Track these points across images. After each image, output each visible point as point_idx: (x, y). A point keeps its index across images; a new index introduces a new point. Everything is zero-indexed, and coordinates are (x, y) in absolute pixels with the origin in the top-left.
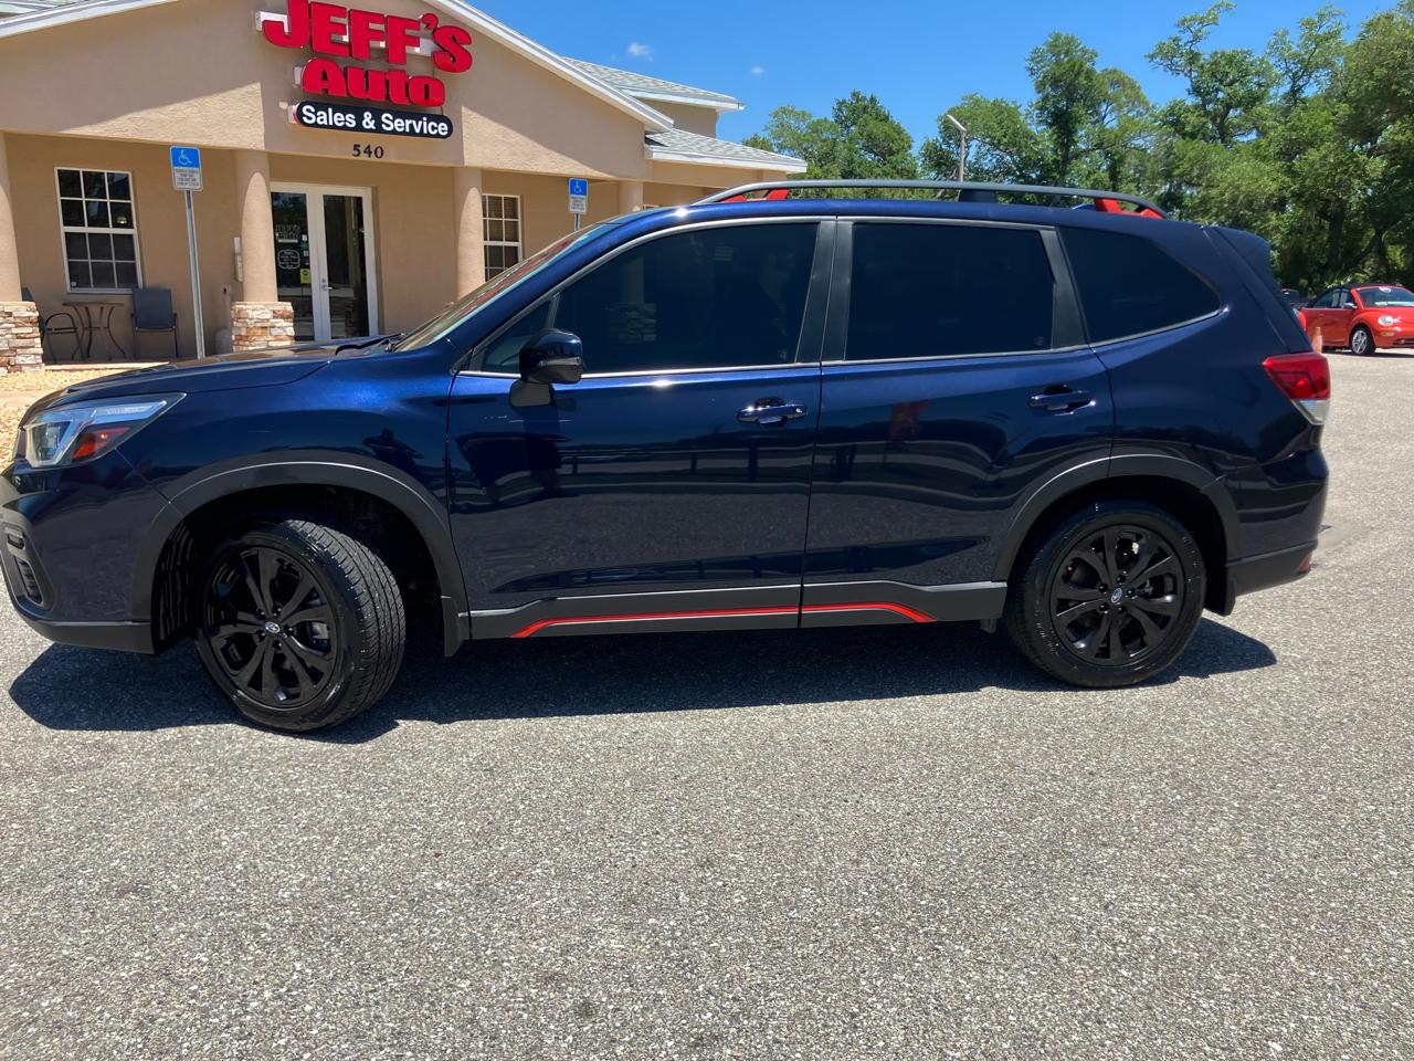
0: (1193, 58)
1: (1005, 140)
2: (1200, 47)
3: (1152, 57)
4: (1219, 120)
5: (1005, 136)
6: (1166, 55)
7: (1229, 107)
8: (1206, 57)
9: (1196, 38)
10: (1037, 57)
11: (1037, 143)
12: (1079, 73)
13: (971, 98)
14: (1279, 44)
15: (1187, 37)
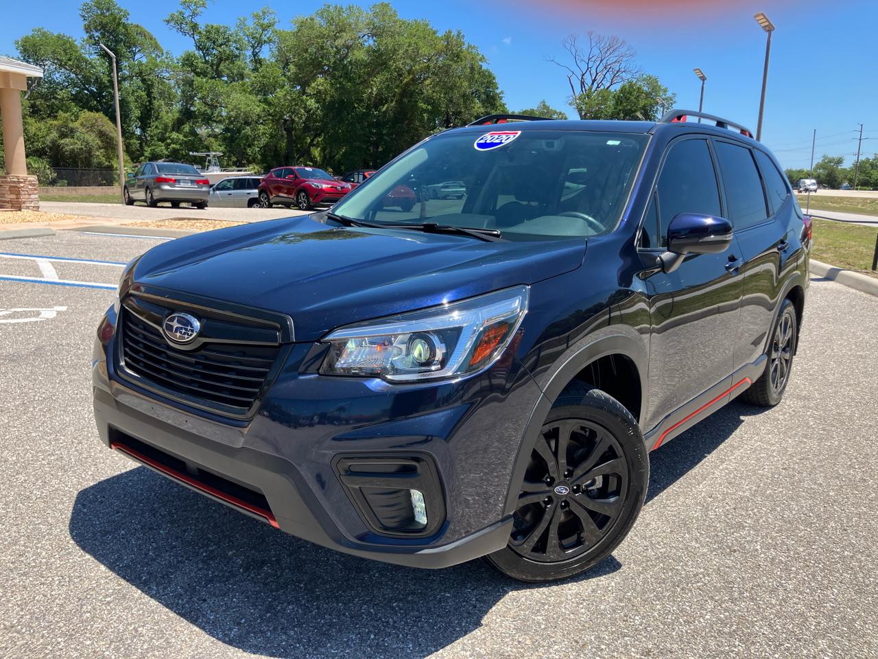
0: (194, 27)
1: (70, 63)
2: (197, 20)
3: (168, 22)
4: (215, 67)
5: (70, 60)
6: (178, 22)
7: (221, 60)
8: (202, 28)
9: (194, 14)
10: (87, 8)
11: (93, 67)
12: (119, 24)
13: (39, 30)
14: (241, 25)
15: (187, 13)
